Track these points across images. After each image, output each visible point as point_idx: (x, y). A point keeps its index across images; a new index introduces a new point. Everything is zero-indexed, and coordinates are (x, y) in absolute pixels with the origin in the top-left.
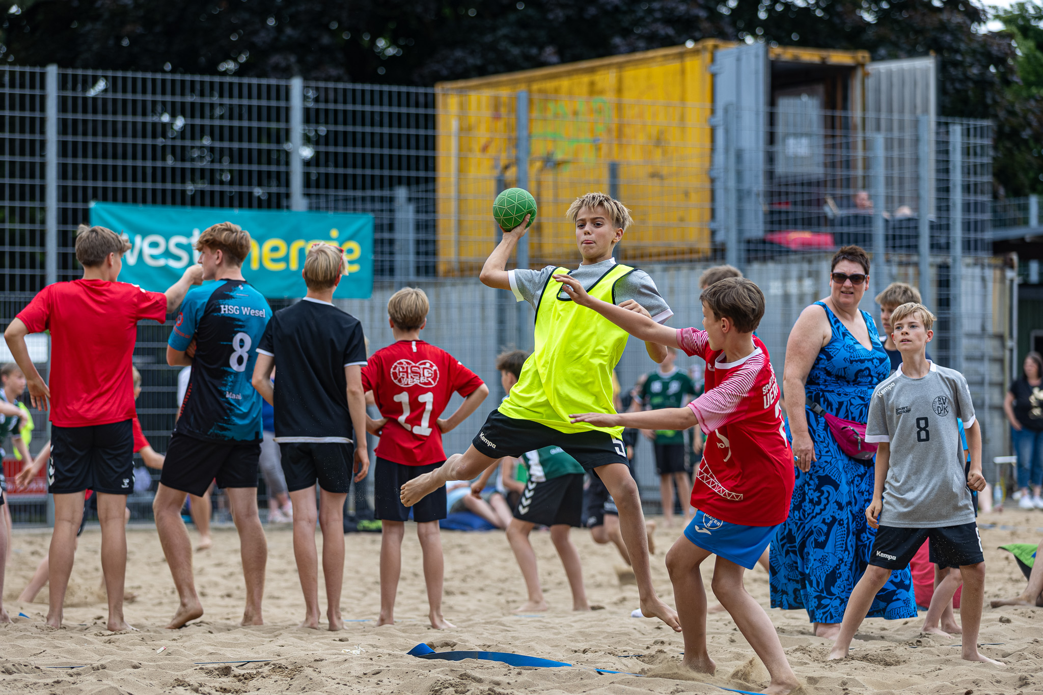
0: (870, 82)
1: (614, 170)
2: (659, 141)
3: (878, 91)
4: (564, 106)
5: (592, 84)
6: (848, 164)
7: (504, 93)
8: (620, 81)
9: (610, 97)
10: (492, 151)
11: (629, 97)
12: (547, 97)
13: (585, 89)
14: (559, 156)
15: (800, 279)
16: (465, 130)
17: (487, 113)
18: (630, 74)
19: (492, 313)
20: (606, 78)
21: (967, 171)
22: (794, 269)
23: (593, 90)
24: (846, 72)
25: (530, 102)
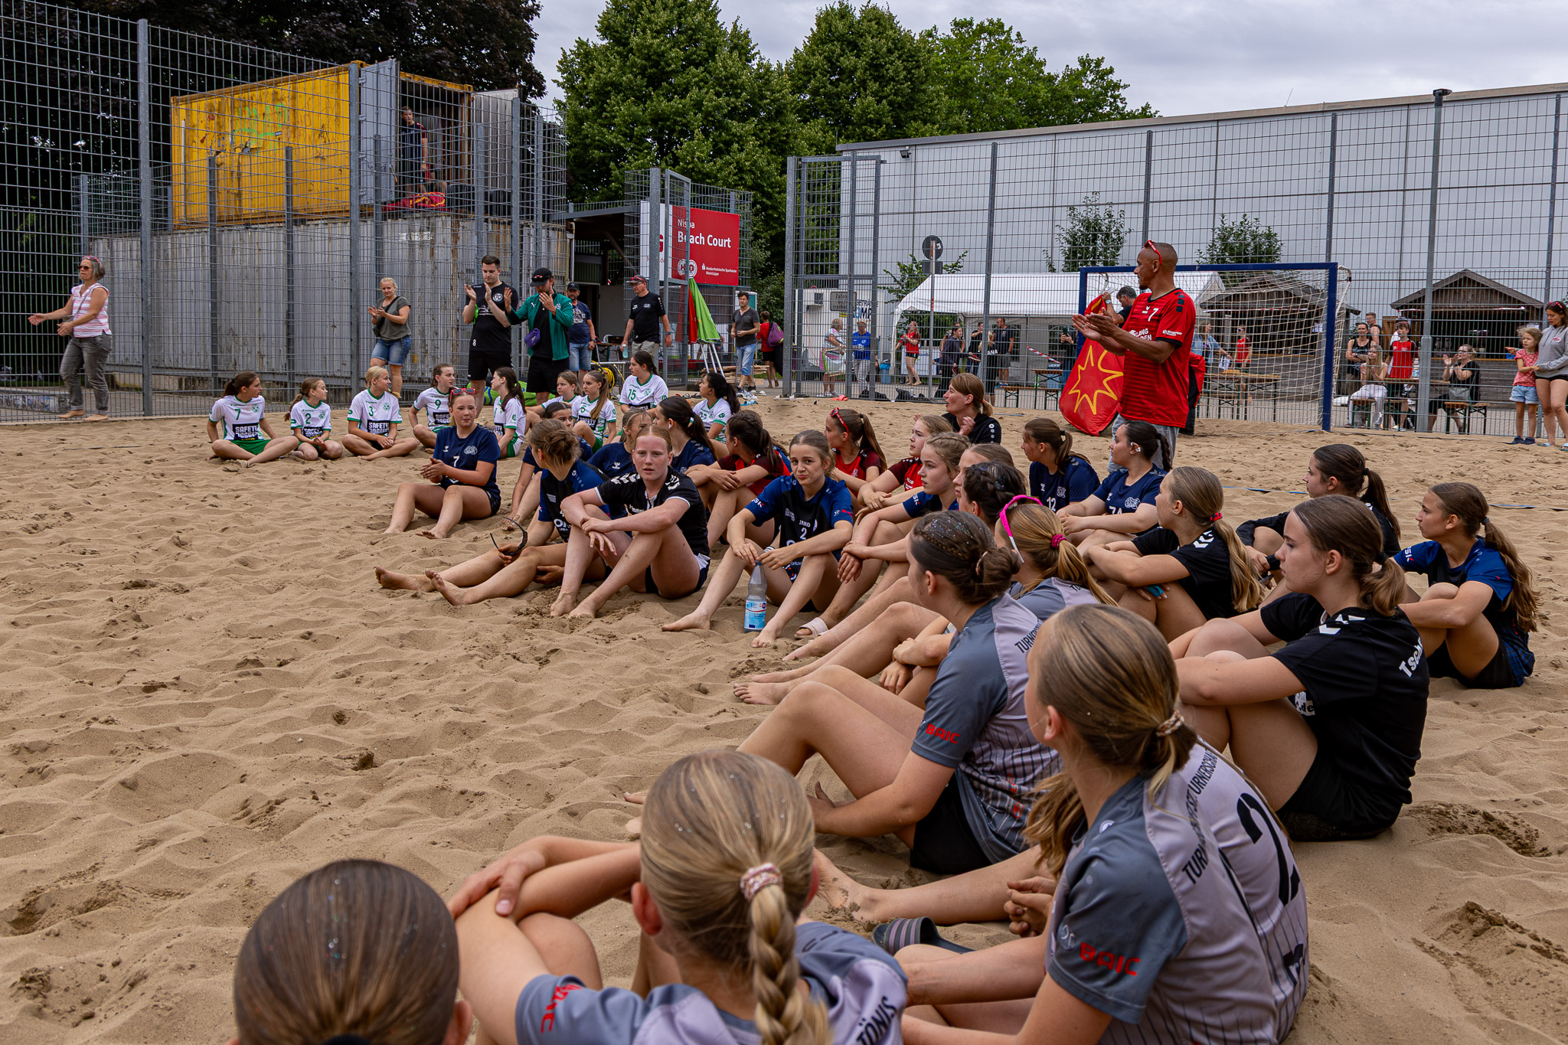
0: (474, 105)
1: (288, 152)
2: (322, 132)
3: (479, 111)
4: (255, 110)
5: (275, 93)
6: (458, 160)
7: (216, 101)
8: (295, 92)
9: (287, 103)
10: (208, 142)
11: (301, 103)
12: (245, 103)
13: (270, 97)
14: (253, 145)
15: (421, 231)
16: (190, 128)
17: (204, 117)
18: (300, 86)
19: (207, 250)
20: (285, 90)
21: (547, 190)
22: (417, 224)
23: (276, 98)
24: (458, 97)
25: (233, 107)
